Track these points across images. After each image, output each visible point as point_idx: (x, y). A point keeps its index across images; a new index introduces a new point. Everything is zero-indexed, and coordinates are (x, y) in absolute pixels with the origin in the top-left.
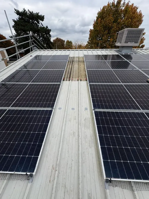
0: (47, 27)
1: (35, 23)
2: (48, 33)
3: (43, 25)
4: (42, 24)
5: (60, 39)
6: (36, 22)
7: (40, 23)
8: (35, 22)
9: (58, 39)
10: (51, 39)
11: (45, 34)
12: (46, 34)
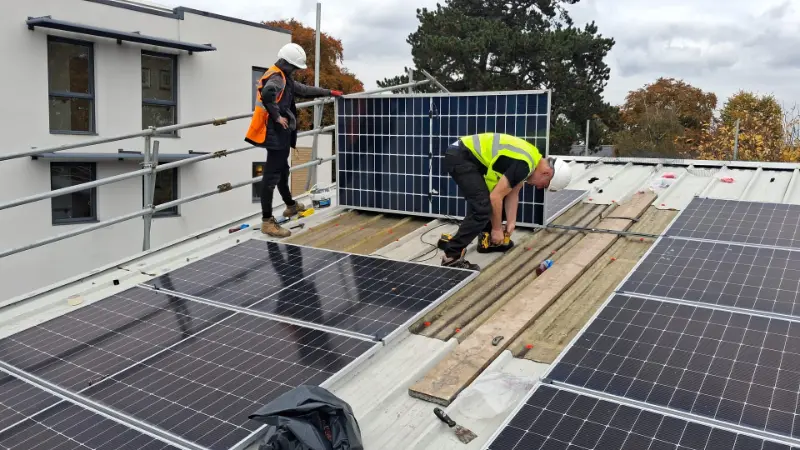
0: (592, 29)
1: (533, 12)
2: (589, 58)
3: (569, 21)
4: (567, 17)
5: (680, 85)
6: (538, 11)
7: (556, 10)
8: (535, 8)
9: (670, 86)
10: (601, 90)
11: (569, 65)
12: (580, 63)
